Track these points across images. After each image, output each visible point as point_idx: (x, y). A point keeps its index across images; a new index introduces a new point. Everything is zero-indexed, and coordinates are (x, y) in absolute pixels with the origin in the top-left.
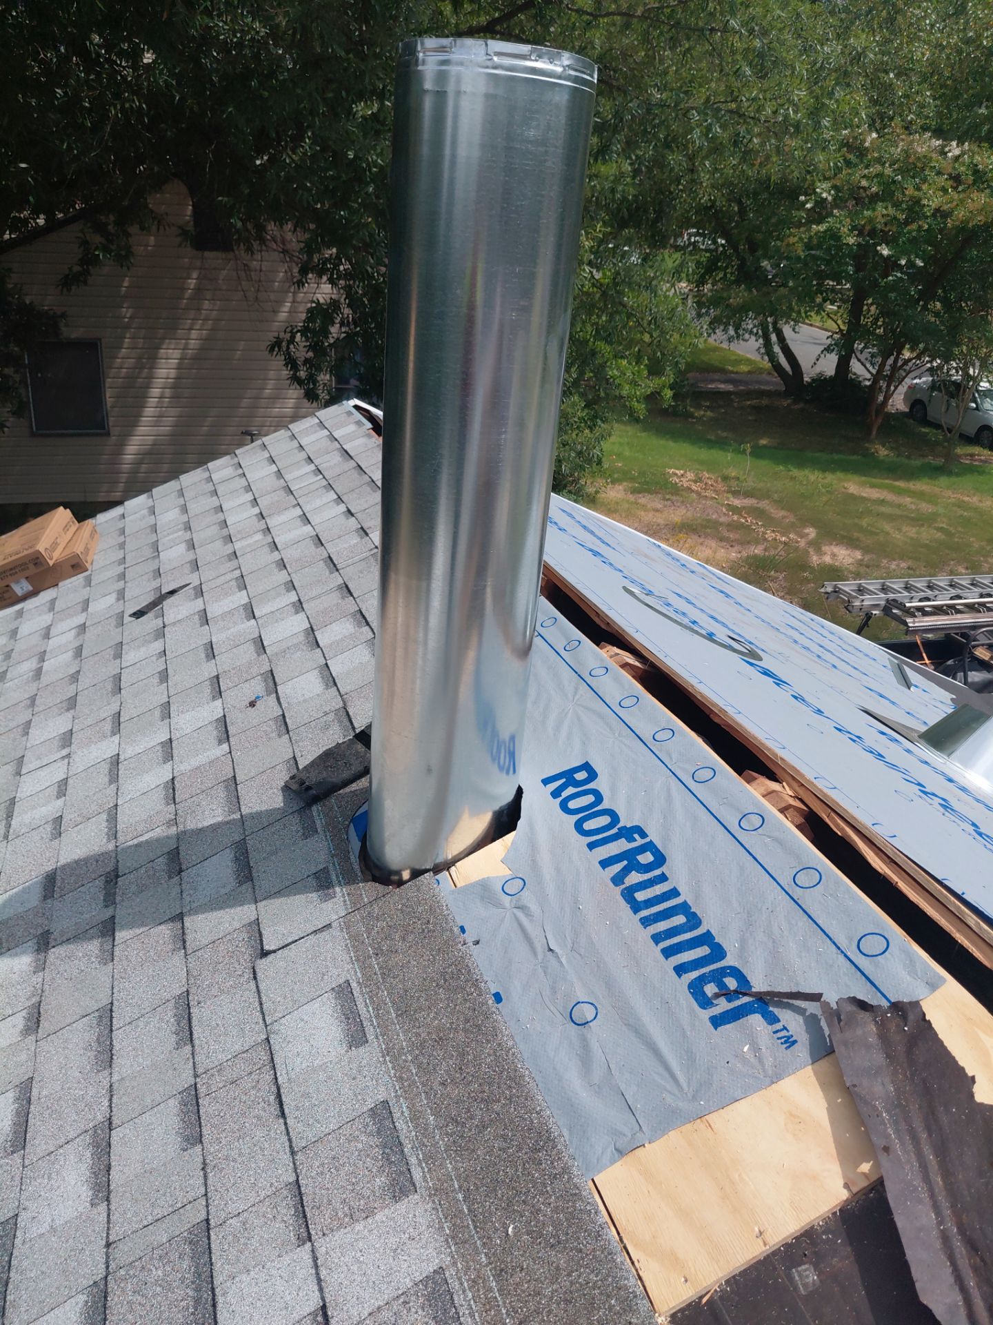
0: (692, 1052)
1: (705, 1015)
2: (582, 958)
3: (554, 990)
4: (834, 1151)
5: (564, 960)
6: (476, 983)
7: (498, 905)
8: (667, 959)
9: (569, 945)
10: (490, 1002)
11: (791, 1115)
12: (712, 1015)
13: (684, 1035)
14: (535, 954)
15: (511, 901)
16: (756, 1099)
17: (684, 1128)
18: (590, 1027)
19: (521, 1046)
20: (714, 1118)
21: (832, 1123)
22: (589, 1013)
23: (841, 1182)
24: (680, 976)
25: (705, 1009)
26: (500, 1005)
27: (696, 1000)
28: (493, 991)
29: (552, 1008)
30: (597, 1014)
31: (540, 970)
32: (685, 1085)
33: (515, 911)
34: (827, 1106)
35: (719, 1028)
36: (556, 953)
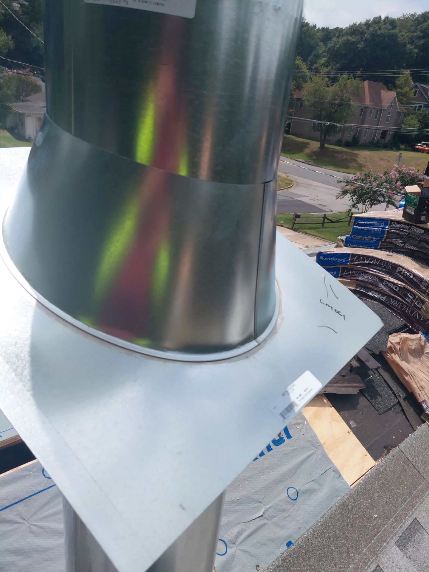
0: (302, 447)
1: (287, 441)
2: (266, 497)
3: (284, 510)
4: (323, 408)
5: (268, 507)
6: (284, 560)
7: (233, 556)
8: (264, 454)
9: (259, 504)
10: (293, 547)
11: (316, 417)
12: (286, 438)
13: (295, 450)
14: (265, 524)
15: (231, 548)
16: (313, 427)
17: (327, 453)
18: (299, 490)
19: (311, 524)
20: (322, 442)
21: (315, 406)
22: (292, 492)
23: (330, 408)
24: (272, 449)
25: (284, 440)
26: (293, 542)
27: (281, 443)
28: (286, 548)
29: (291, 511)
30: (292, 487)
31: (274, 520)
32: (313, 451)
33: (237, 544)
34: (311, 407)
35: (292, 436)
36: (265, 511)
